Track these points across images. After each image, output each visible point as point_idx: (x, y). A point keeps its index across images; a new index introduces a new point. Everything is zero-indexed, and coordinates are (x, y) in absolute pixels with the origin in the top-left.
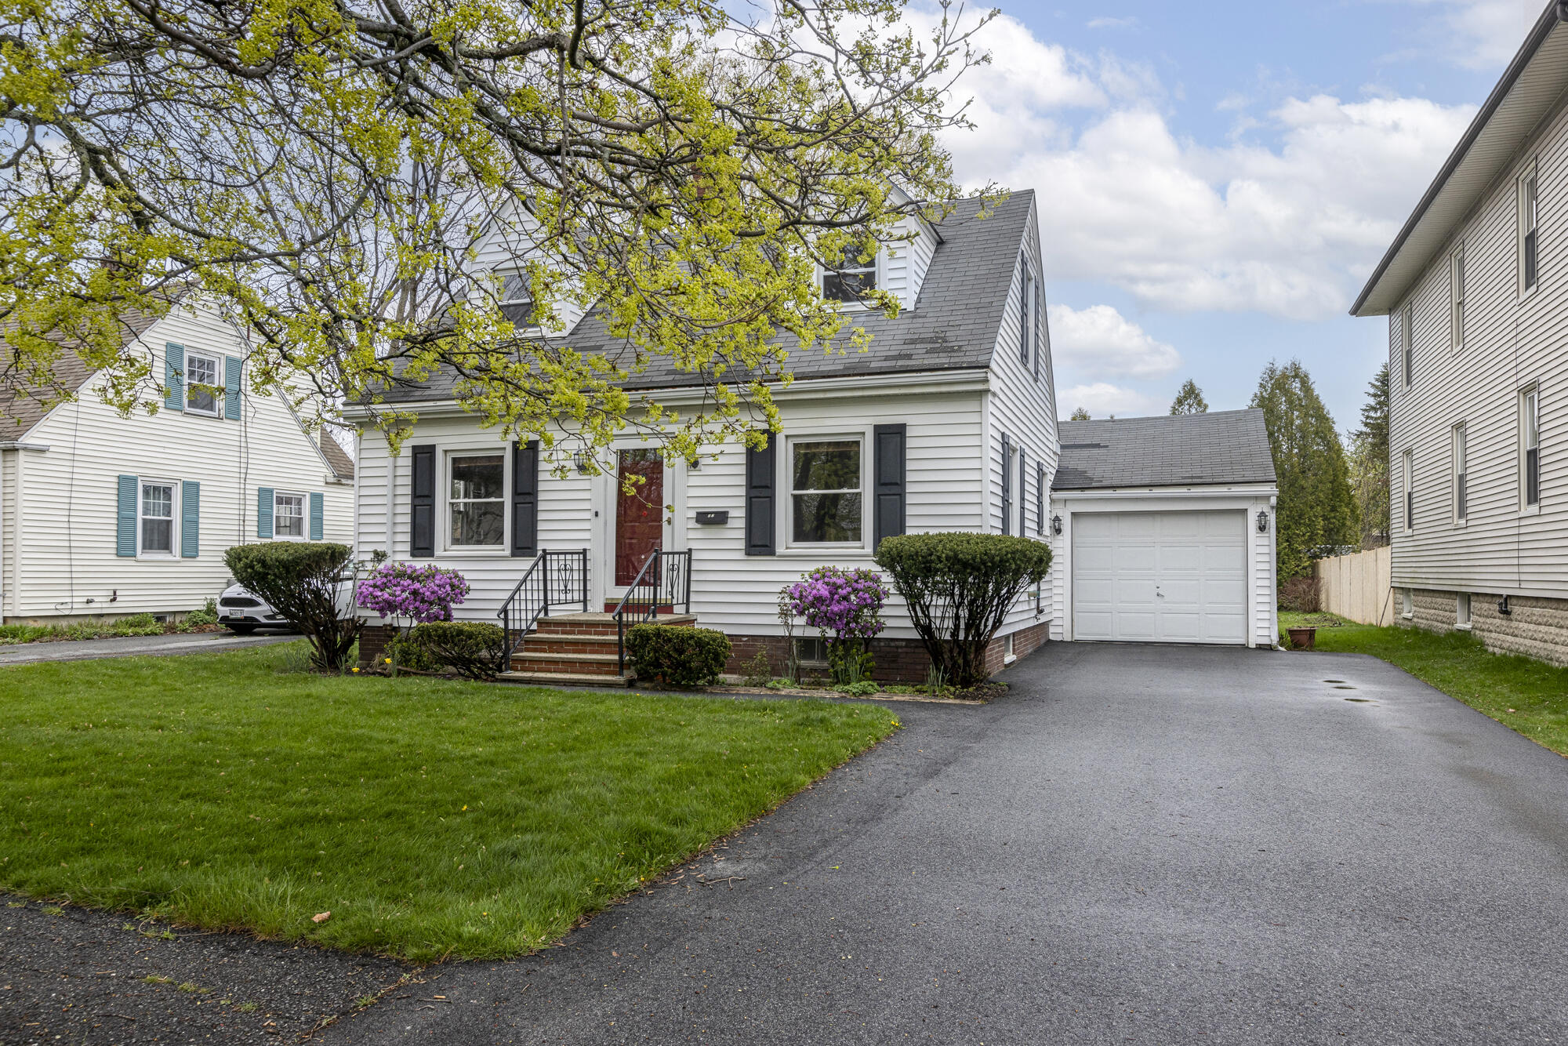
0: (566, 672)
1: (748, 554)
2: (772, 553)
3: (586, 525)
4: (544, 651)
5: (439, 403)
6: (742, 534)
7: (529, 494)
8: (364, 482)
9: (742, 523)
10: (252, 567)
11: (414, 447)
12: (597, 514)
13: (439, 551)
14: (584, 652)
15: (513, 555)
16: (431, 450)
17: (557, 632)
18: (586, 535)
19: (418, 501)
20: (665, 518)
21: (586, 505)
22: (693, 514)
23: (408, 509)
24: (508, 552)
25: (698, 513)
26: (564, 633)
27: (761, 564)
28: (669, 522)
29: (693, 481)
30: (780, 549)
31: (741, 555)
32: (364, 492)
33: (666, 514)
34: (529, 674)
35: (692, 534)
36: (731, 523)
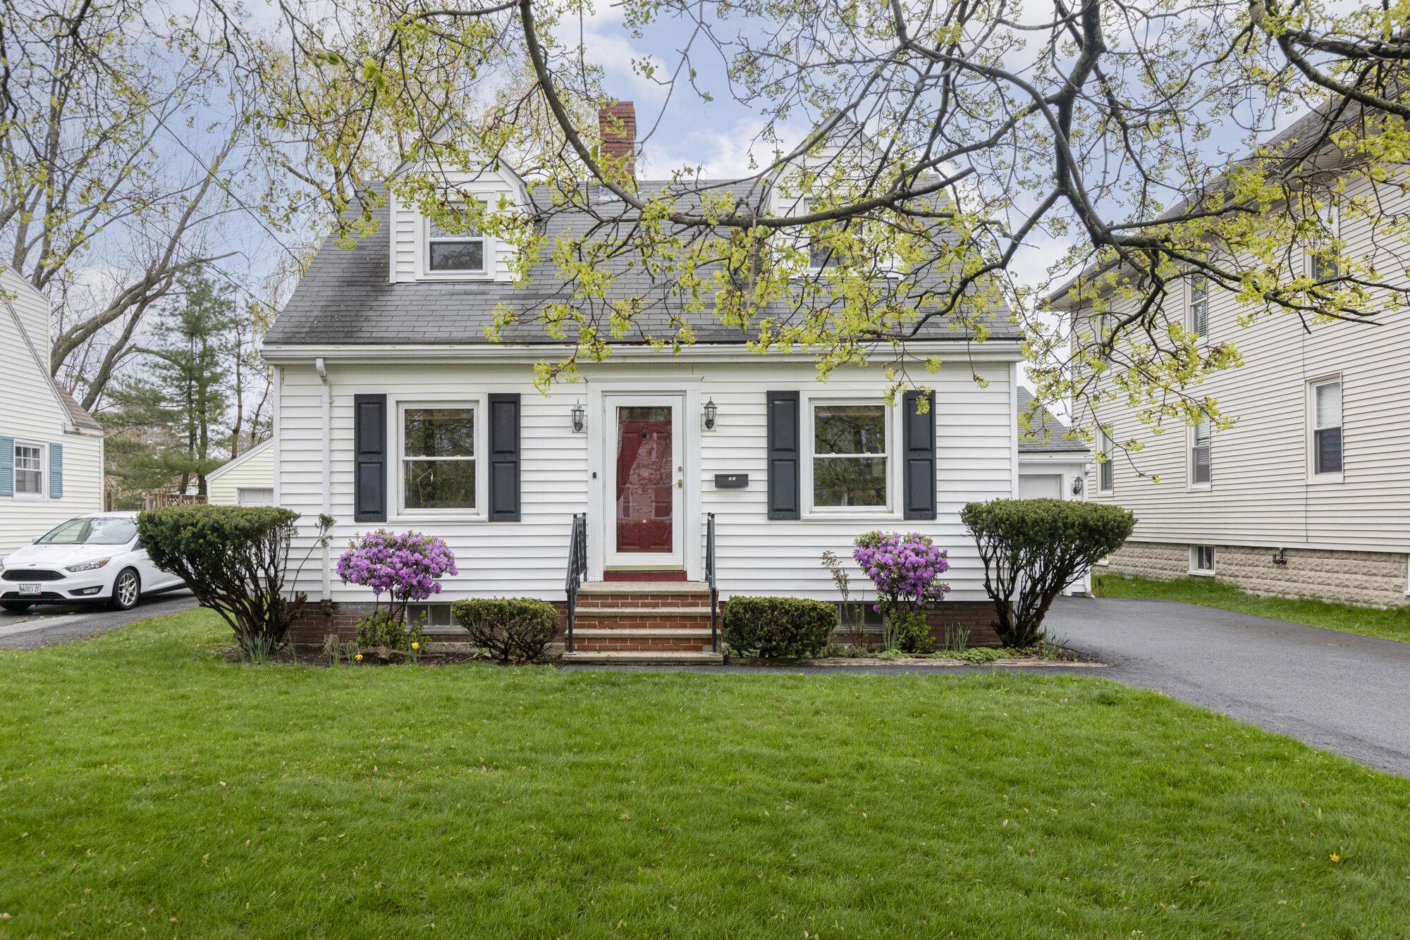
0: (636, 650)
1: (771, 518)
2: (797, 517)
3: (582, 487)
4: (594, 627)
5: (398, 347)
6: (764, 498)
7: (511, 452)
8: (286, 435)
9: (764, 487)
10: (204, 537)
11: (357, 397)
12: (595, 475)
13: (391, 516)
14: (644, 626)
15: (491, 519)
16: (380, 400)
17: (596, 606)
18: (582, 498)
19: (363, 458)
20: (675, 481)
21: (582, 466)
22: (711, 476)
23: (351, 467)
24: (484, 516)
25: (717, 476)
26: (603, 606)
27: (785, 528)
28: (680, 485)
29: (707, 442)
30: (804, 514)
31: (763, 520)
32: (286, 446)
33: (675, 477)
34: (604, 655)
35: (706, 498)
36: (752, 486)
